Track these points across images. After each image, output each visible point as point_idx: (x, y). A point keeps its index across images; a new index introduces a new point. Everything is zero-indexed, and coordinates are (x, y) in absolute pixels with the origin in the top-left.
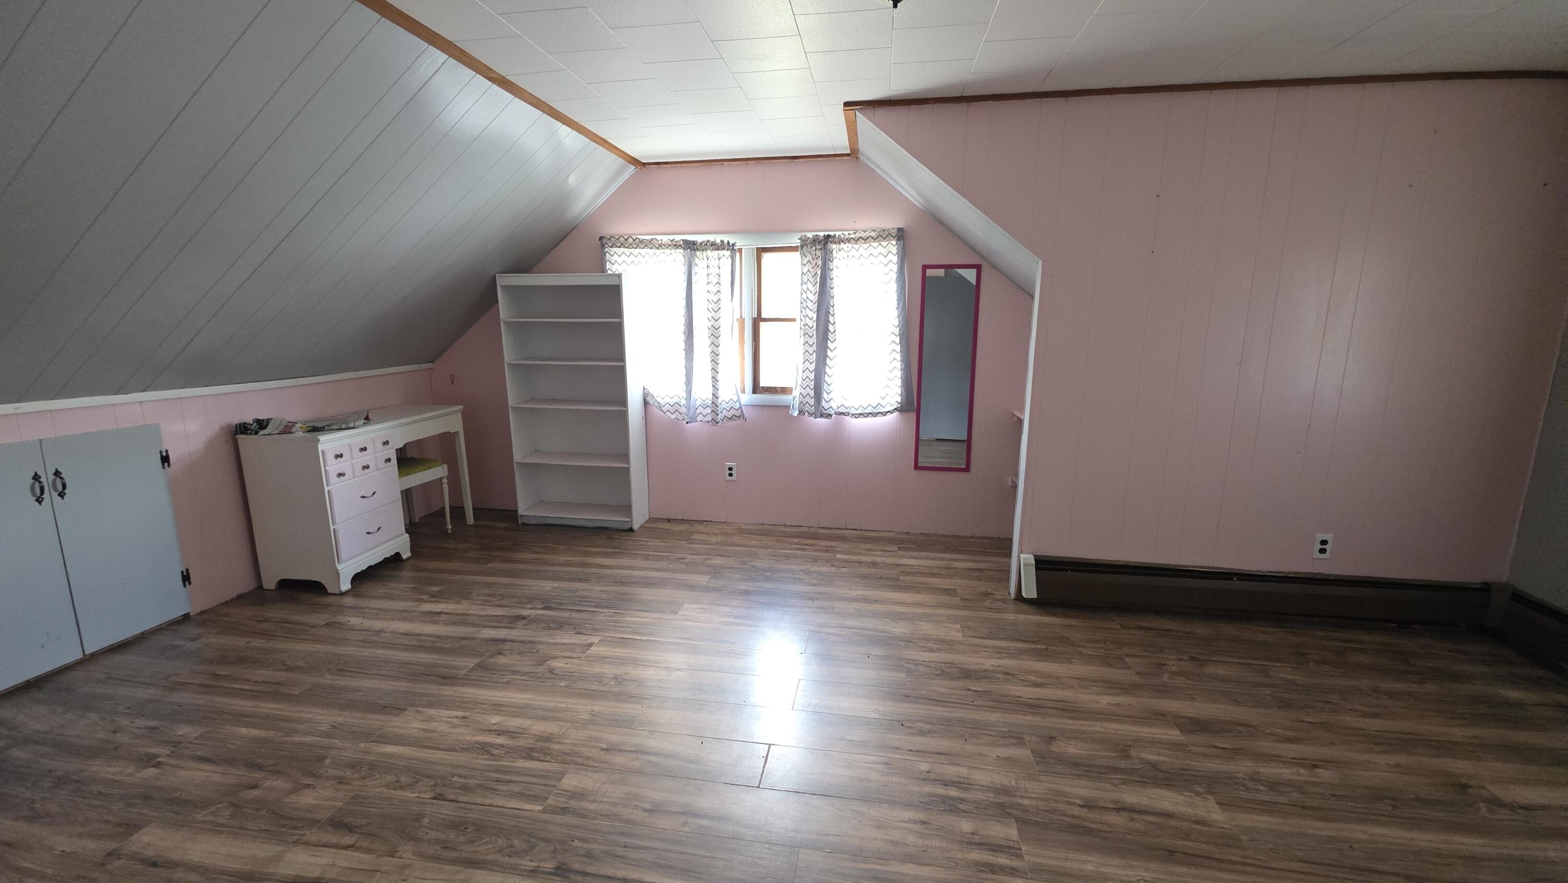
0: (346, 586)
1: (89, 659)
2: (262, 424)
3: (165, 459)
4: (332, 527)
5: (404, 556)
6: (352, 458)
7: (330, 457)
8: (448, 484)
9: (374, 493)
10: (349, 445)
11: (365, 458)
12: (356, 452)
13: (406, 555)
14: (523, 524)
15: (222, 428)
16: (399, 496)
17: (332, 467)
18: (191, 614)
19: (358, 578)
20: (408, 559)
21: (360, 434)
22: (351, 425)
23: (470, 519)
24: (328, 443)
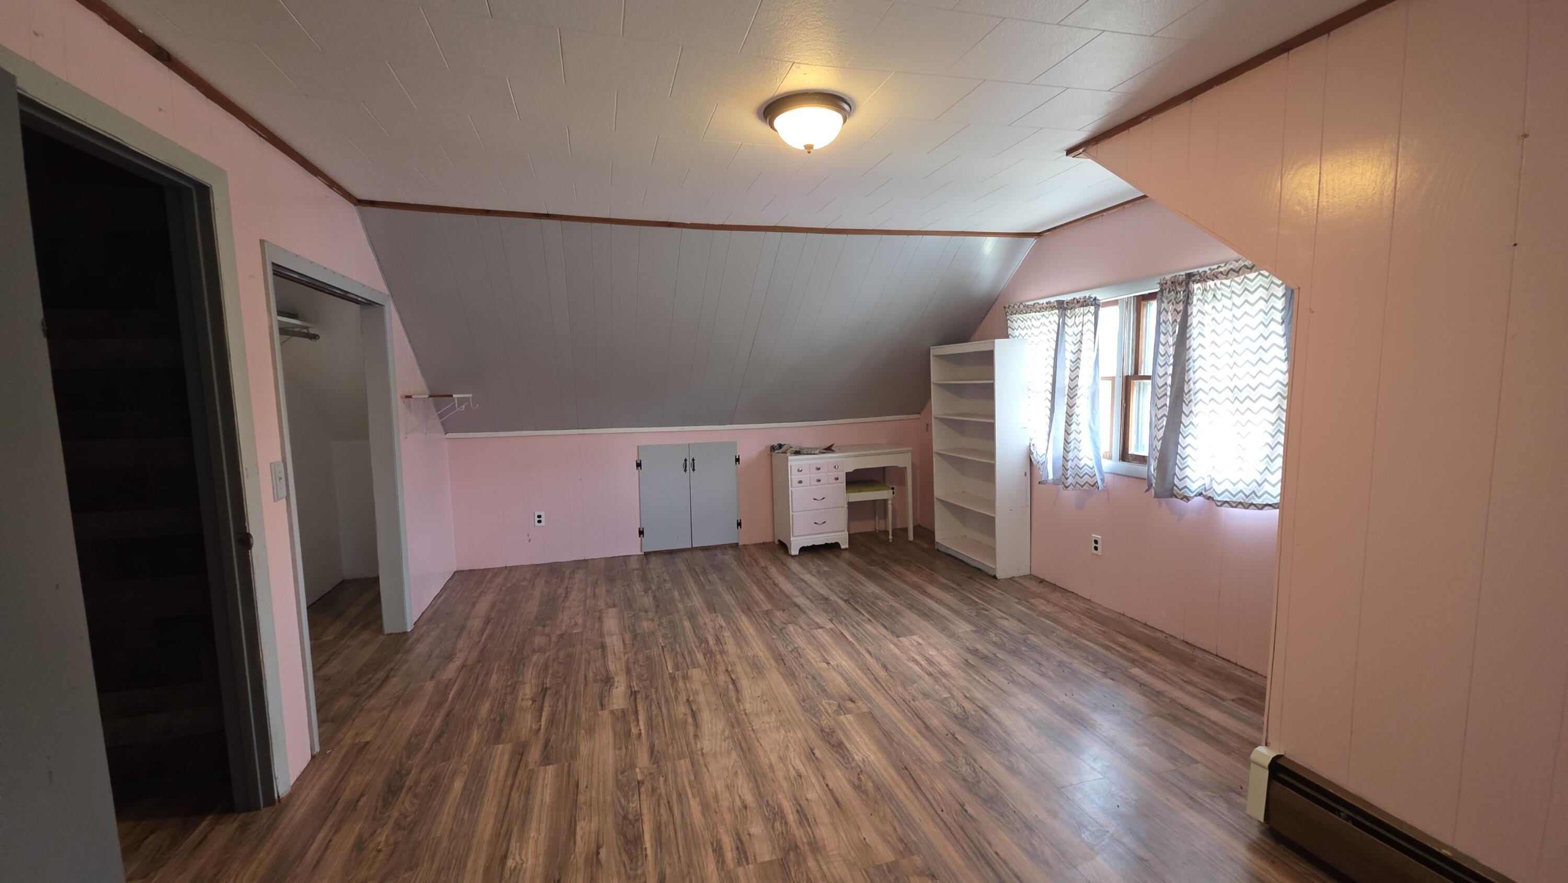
0: (795, 551)
1: (692, 549)
2: (780, 446)
3: (737, 460)
4: (791, 513)
5: (842, 547)
6: (810, 473)
7: (795, 471)
8: (892, 504)
9: (823, 498)
10: (810, 465)
11: (819, 475)
12: (814, 470)
13: (844, 545)
14: (938, 550)
15: (767, 447)
16: (846, 506)
17: (794, 477)
18: (740, 544)
19: (803, 550)
20: (845, 549)
21: (815, 459)
22: (813, 452)
23: (911, 538)
24: (794, 462)
